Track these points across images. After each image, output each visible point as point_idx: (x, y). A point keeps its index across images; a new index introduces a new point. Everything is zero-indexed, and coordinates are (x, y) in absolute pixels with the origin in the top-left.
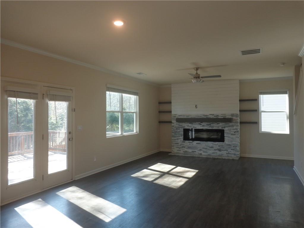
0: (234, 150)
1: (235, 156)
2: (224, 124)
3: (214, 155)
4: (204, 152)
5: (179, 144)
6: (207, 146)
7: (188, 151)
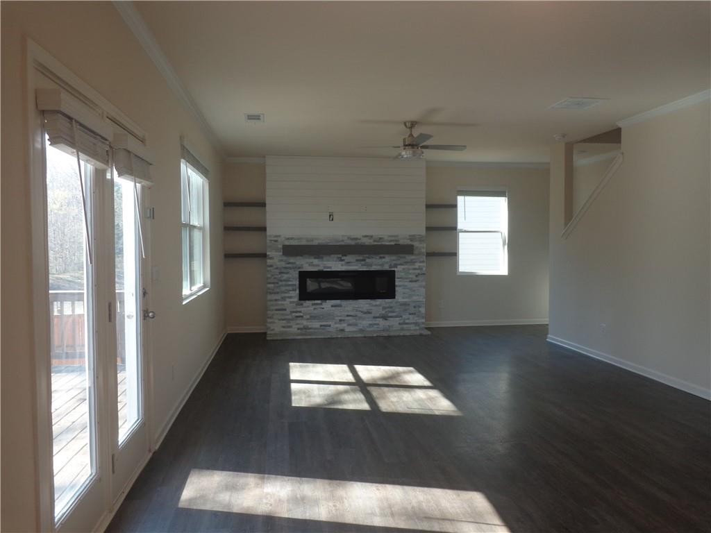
0: (415, 314)
1: (417, 328)
2: (394, 257)
3: (372, 329)
4: (349, 325)
5: (288, 311)
6: (357, 311)
7: (310, 327)
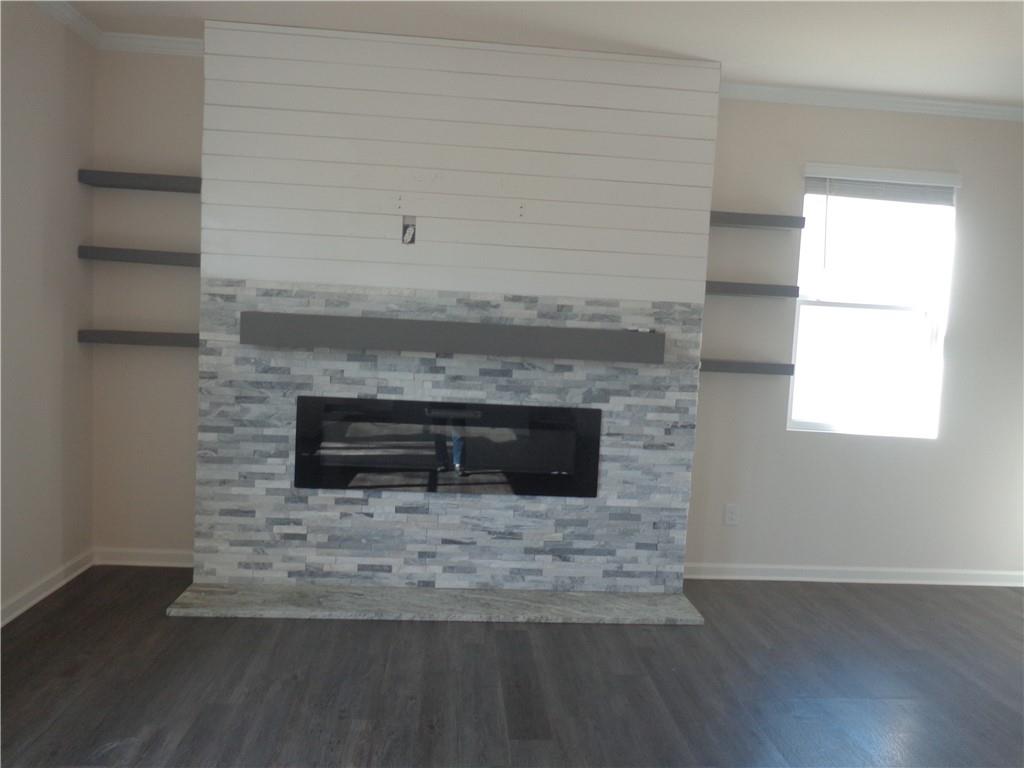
0: (654, 547)
2: (600, 370)
3: (519, 585)
4: (449, 569)
5: (260, 518)
6: (475, 527)
7: (326, 568)
